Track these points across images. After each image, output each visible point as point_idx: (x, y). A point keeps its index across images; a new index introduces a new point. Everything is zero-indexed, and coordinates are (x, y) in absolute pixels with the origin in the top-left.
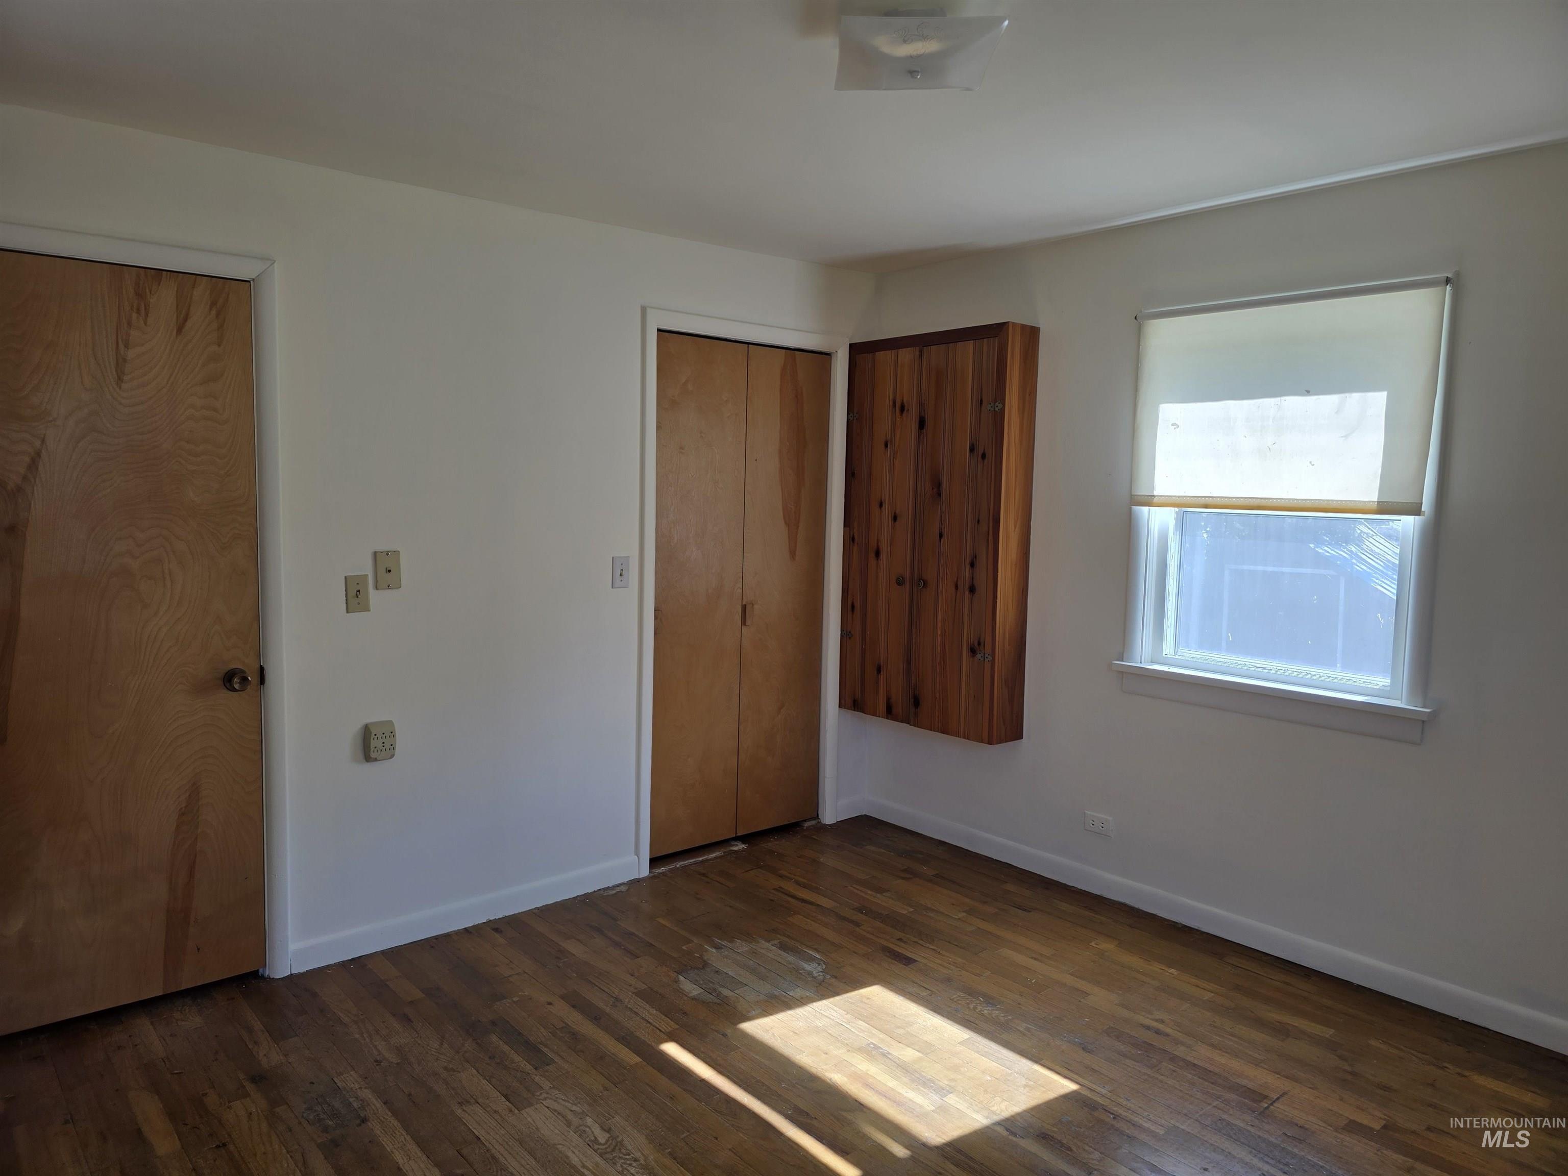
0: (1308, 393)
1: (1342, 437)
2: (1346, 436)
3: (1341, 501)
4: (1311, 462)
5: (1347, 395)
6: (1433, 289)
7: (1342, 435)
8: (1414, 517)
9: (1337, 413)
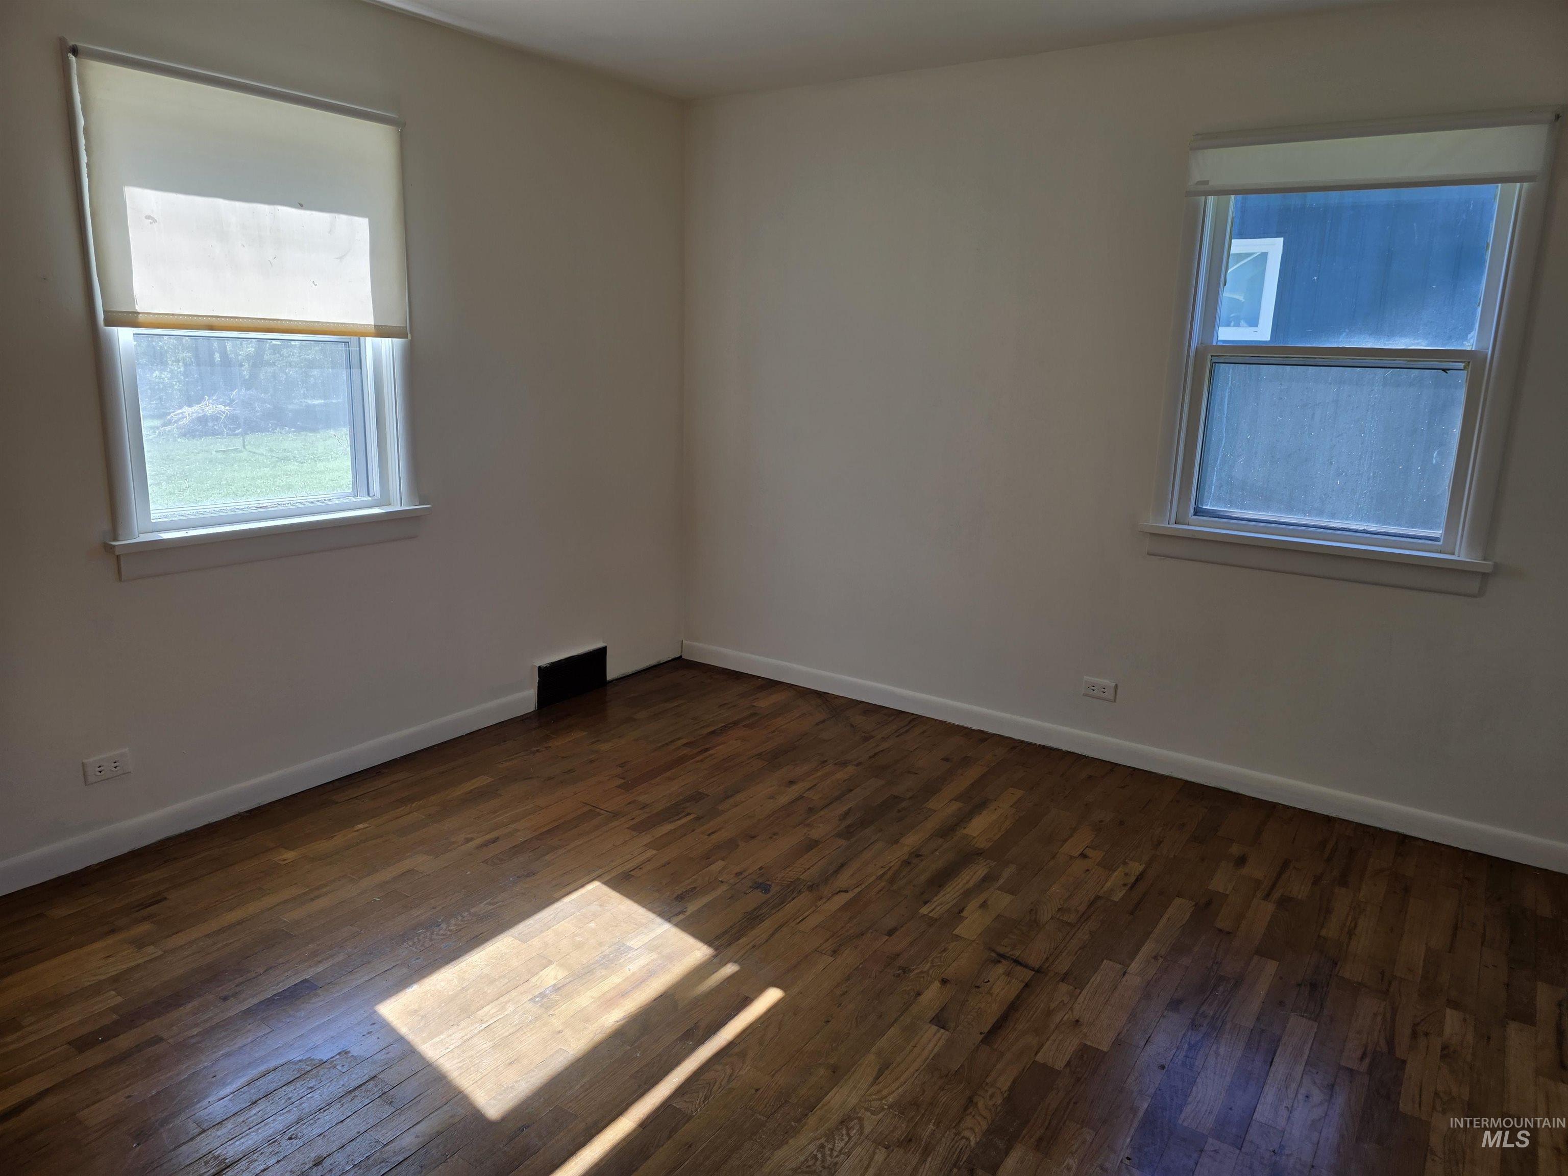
0: (301, 206)
1: (337, 258)
2: (341, 258)
3: (338, 323)
4: (313, 282)
5: (336, 215)
6: (388, 126)
7: (337, 257)
8: (390, 339)
9: (329, 232)
